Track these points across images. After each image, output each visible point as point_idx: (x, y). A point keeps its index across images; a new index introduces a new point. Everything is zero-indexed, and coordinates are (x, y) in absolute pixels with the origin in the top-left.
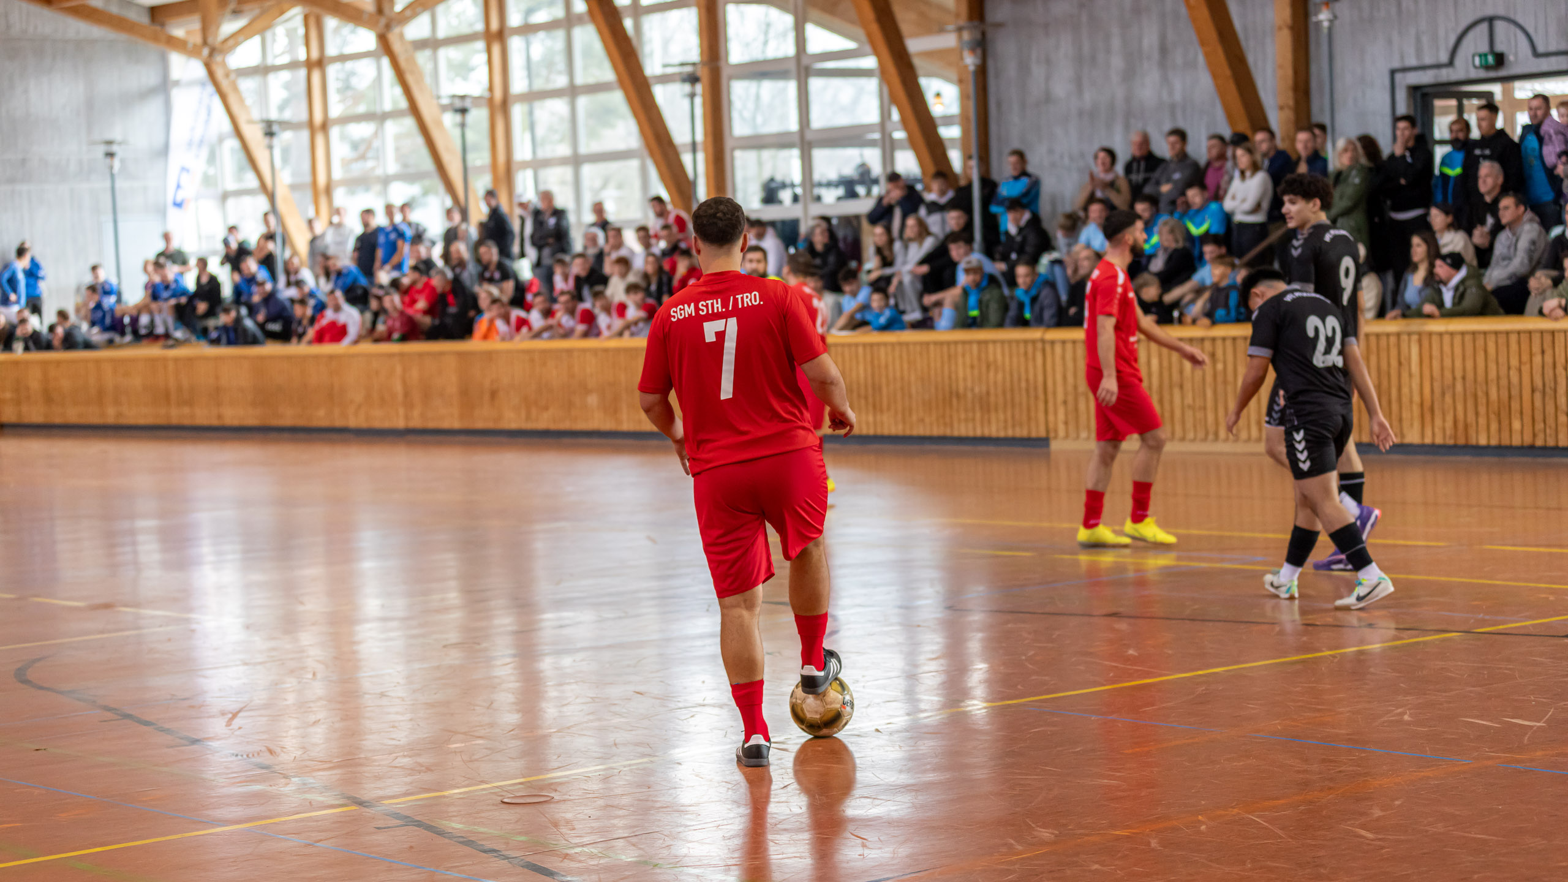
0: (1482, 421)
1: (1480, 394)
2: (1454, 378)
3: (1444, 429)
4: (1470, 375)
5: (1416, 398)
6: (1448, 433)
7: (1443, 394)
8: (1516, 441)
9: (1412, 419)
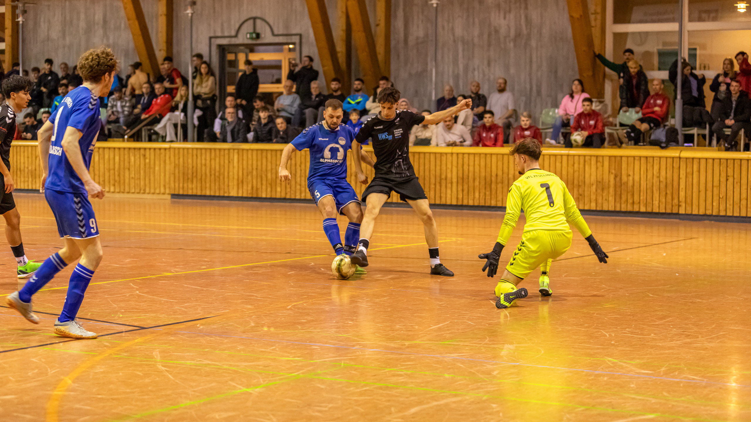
0: (264, 187)
1: (263, 176)
2: (253, 169)
3: (247, 190)
4: (259, 167)
5: (236, 177)
6: (249, 192)
7: (248, 175)
8: (278, 196)
9: (234, 185)
